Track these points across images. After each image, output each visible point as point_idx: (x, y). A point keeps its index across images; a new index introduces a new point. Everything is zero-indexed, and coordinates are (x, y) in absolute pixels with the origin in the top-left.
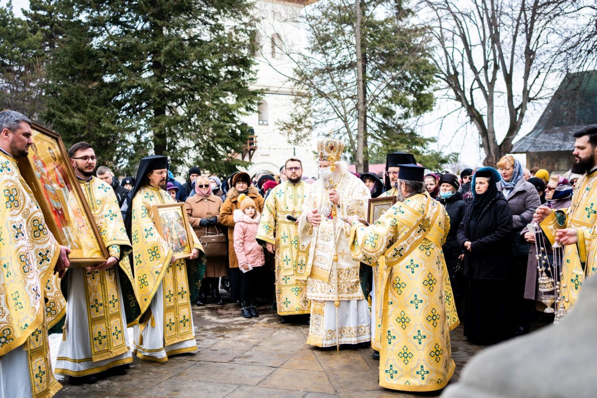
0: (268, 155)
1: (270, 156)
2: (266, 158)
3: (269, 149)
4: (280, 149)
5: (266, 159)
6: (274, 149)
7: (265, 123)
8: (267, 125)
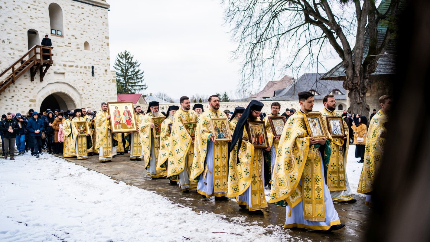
0: (63, 74)
1: (66, 74)
2: (61, 76)
3: (65, 65)
4: (77, 67)
5: (60, 78)
6: (70, 66)
7: (59, 33)
8: (61, 36)
